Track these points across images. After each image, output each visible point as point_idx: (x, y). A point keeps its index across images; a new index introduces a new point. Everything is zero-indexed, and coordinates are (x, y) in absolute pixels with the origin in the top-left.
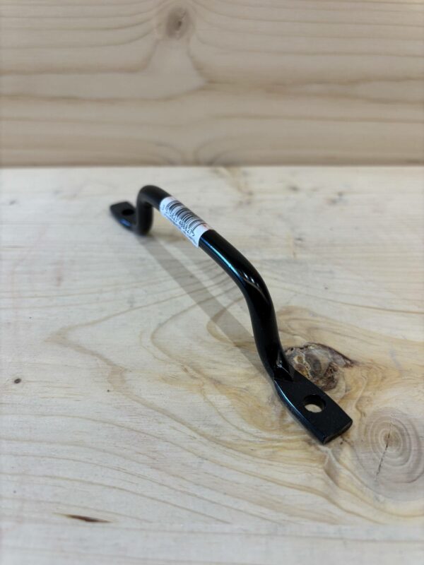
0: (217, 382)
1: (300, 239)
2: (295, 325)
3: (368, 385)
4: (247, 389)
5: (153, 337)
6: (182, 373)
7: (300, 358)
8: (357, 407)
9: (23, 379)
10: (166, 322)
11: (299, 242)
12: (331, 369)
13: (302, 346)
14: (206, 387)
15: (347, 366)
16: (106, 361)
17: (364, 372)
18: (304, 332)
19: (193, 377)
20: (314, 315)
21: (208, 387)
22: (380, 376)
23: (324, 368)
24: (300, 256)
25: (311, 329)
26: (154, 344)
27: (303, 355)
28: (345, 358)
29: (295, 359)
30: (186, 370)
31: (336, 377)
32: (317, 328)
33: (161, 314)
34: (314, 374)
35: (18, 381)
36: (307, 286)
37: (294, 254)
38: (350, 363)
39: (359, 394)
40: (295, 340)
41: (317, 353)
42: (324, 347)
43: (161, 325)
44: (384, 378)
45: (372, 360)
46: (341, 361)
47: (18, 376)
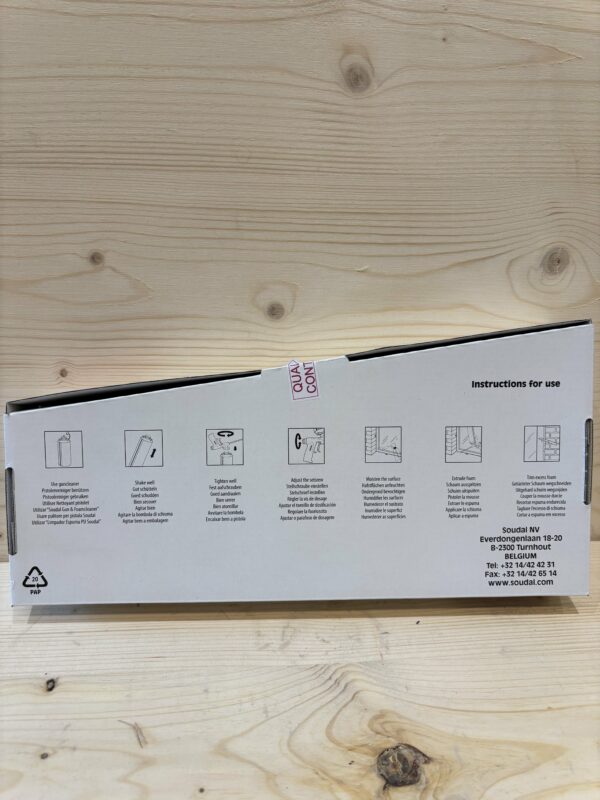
0: (340, 782)
2: (388, 727)
3: (440, 777)
4: (361, 786)
5: (289, 745)
6: (316, 776)
7: (393, 758)
8: (434, 796)
9: (205, 788)
10: (295, 731)
12: (416, 766)
13: (394, 746)
14: (333, 786)
15: (426, 762)
16: (260, 768)
17: (438, 767)
18: (394, 734)
19: (323, 779)
20: (400, 717)
21: (335, 786)
22: (448, 770)
23: (411, 764)
24: (386, 657)
25: (400, 731)
26: (291, 751)
27: (396, 755)
28: (424, 755)
29: (391, 758)
30: (317, 773)
31: (419, 772)
32: (404, 730)
33: (290, 723)
34: (404, 770)
35: (202, 790)
36: (394, 689)
37: (381, 655)
38: (428, 760)
39: (434, 786)
40: (389, 742)
41: (405, 752)
42: (409, 747)
43: (292, 734)
44: (451, 771)
45: (443, 756)
46: (421, 758)
47: (201, 787)
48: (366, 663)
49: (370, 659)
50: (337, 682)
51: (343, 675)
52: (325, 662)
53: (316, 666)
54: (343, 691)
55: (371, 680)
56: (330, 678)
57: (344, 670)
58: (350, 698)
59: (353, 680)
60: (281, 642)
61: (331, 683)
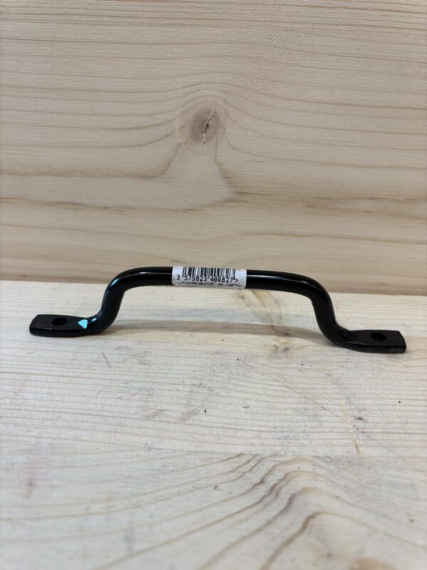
1: (360, 419)
11: (360, 424)
24: (365, 451)
36: (384, 516)
37: (357, 447)
48: (329, 459)
49: (338, 452)
50: (274, 491)
51: (286, 478)
52: (254, 450)
53: (239, 455)
54: (286, 510)
55: (339, 492)
56: (262, 482)
57: (288, 468)
58: (298, 526)
59: (304, 491)
60: (185, 410)
61: (262, 491)
